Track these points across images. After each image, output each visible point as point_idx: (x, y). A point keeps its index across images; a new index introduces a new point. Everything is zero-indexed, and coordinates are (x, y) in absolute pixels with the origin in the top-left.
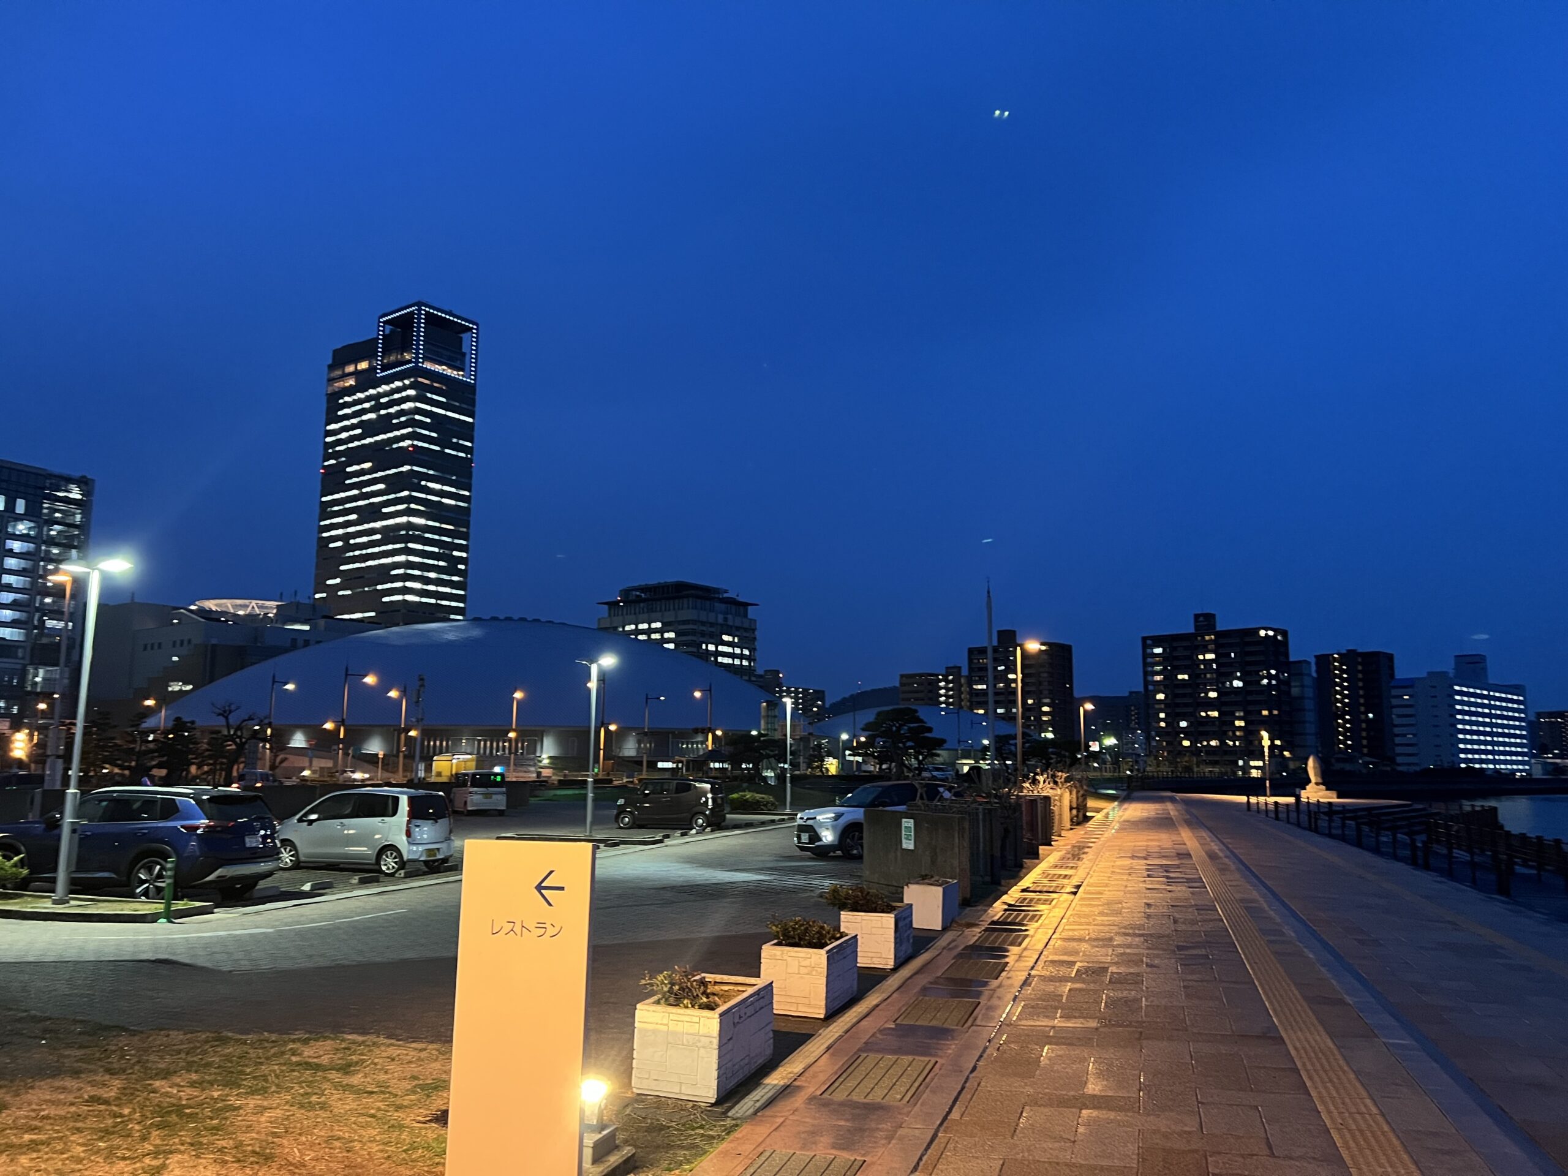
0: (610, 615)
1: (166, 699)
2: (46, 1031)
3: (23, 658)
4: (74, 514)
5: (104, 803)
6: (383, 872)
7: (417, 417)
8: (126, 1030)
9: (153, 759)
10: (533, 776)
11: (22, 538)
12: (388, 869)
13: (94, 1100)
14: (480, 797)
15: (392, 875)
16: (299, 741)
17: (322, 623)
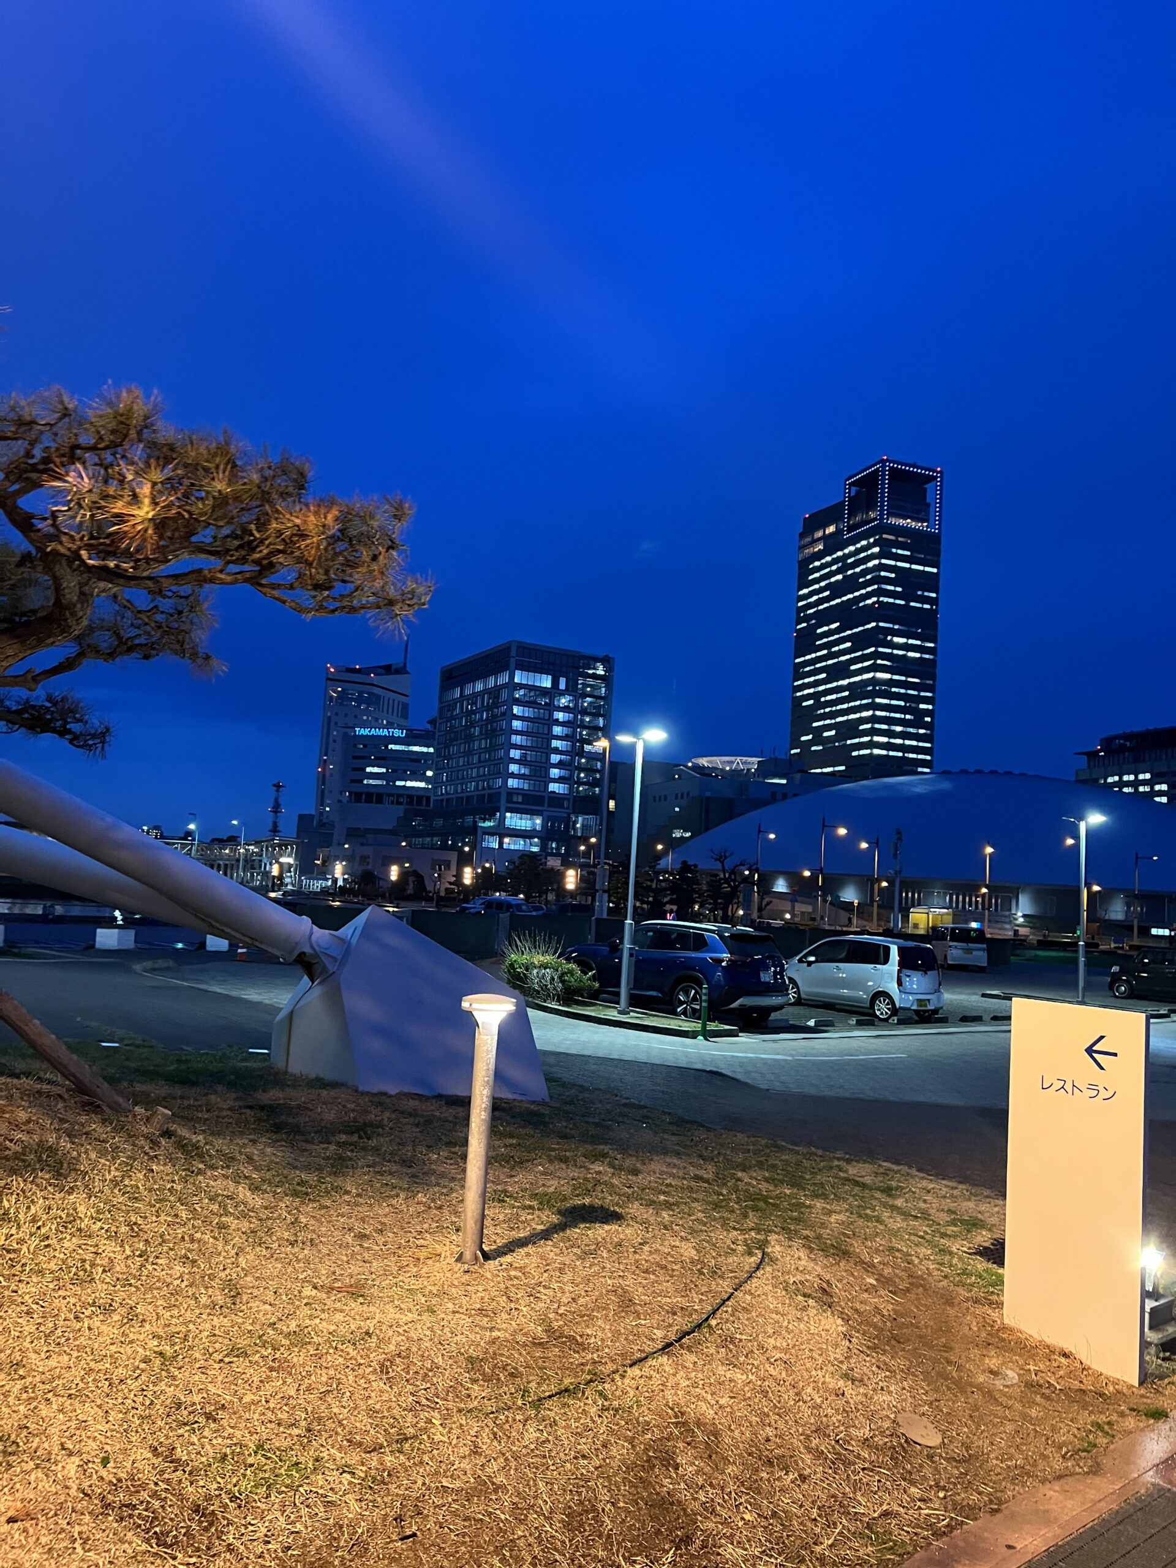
0: (1089, 767)
1: (673, 844)
2: (645, 1117)
3: (568, 808)
4: (600, 688)
5: (651, 934)
6: (877, 1017)
7: (883, 574)
8: (703, 1126)
9: (665, 896)
10: (1010, 934)
11: (566, 709)
12: (882, 1014)
13: (697, 1178)
14: (960, 952)
15: (886, 1020)
16: (781, 886)
17: (798, 776)
